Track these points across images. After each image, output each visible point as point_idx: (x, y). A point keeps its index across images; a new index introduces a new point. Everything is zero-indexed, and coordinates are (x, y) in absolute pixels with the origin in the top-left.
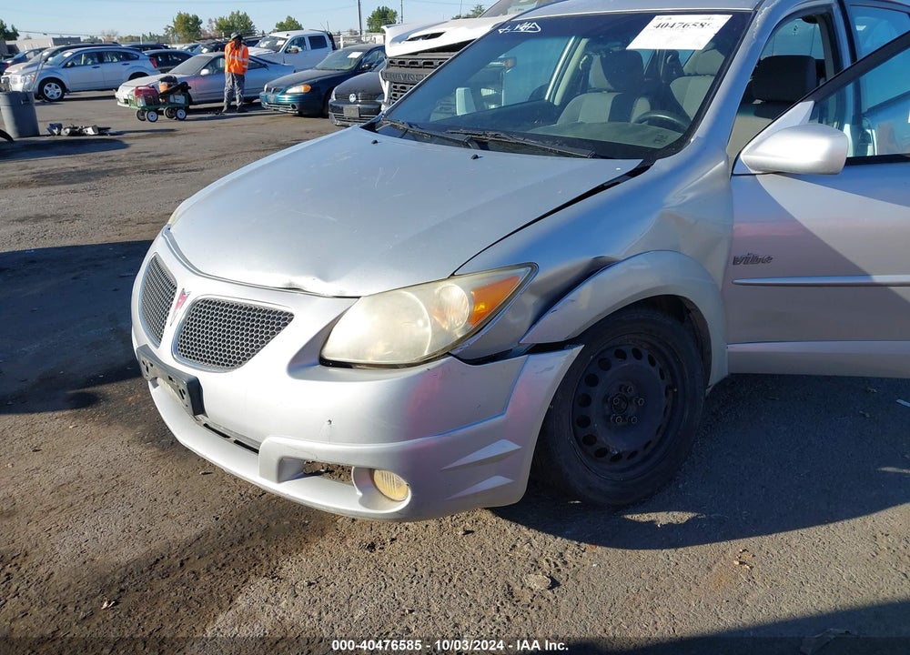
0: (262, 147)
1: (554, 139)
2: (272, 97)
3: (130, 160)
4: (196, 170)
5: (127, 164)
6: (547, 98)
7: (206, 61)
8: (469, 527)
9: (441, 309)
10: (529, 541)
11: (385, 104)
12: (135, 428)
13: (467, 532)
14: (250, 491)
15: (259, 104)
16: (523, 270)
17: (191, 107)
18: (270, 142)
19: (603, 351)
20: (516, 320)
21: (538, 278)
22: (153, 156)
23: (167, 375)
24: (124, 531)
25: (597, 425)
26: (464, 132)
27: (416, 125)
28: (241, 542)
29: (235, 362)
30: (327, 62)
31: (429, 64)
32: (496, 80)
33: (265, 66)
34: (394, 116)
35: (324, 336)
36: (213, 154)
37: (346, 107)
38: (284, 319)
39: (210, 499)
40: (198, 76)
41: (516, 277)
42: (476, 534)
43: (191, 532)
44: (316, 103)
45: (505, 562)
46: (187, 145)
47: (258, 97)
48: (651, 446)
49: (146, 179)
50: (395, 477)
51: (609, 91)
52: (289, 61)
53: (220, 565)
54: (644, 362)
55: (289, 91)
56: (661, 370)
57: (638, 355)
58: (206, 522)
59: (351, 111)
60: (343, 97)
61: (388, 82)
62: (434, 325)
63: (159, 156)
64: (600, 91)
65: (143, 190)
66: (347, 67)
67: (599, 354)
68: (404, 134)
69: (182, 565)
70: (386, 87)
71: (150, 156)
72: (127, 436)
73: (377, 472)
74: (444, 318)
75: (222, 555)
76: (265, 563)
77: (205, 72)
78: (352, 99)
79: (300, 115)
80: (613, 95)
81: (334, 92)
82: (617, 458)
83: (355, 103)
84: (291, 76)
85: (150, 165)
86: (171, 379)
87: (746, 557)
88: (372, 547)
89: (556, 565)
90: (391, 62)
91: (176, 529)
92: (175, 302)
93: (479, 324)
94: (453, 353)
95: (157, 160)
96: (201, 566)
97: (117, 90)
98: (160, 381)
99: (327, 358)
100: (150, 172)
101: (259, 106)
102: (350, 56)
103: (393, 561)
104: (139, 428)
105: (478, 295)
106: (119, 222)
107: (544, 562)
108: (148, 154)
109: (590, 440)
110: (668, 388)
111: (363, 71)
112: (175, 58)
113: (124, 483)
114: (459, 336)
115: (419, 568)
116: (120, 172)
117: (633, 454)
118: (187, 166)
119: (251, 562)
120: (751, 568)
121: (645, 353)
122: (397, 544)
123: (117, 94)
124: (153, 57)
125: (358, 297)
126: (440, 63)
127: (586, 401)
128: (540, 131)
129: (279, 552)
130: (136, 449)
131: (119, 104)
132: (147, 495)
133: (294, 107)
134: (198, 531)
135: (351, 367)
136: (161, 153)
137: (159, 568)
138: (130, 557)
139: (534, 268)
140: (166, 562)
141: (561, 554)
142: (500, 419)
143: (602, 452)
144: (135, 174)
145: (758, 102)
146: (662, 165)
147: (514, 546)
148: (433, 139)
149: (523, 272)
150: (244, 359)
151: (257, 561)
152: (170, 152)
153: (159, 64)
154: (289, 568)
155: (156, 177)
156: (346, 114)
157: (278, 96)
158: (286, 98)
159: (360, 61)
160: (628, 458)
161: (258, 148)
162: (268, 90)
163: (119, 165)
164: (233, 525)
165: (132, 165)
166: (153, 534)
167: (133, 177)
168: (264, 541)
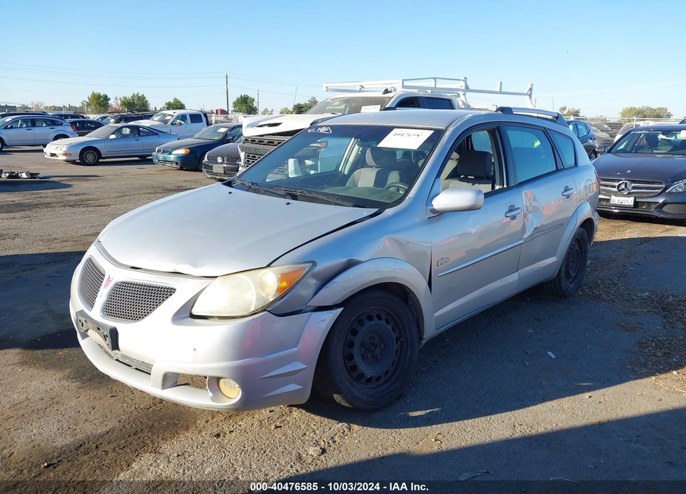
0: (153, 191)
1: (334, 195)
2: (161, 156)
3: (54, 197)
4: (105, 206)
5: (52, 200)
6: (340, 170)
7: (114, 129)
8: (278, 424)
9: (261, 285)
10: (314, 431)
11: (242, 166)
12: (64, 370)
13: (277, 427)
14: (142, 406)
15: (151, 160)
16: (309, 264)
17: (100, 160)
18: (158, 187)
19: (360, 315)
20: (304, 291)
21: (318, 268)
22: (72, 195)
23: (96, 326)
24: (59, 429)
25: (358, 359)
26: (284, 189)
27: (256, 184)
28: (135, 434)
29: (140, 317)
30: (201, 134)
31: (271, 143)
32: (314, 155)
33: (157, 134)
34: (243, 178)
35: (192, 302)
36: (116, 195)
37: (215, 166)
38: (170, 291)
39: (115, 411)
40: (107, 139)
41: (304, 268)
42: (283, 428)
43: (101, 430)
44: (193, 161)
45: (298, 442)
46: (97, 188)
47: (151, 156)
48: (389, 374)
49: (67, 210)
50: (233, 382)
51: (377, 167)
52: (175, 130)
53: (121, 447)
54: (383, 322)
55: (174, 152)
56: (393, 328)
57: (379, 318)
58: (112, 424)
59: (218, 168)
60: (213, 159)
61: (244, 153)
62: (258, 294)
63: (77, 195)
64: (372, 167)
65: (66, 219)
66: (217, 138)
67: (358, 317)
68: (249, 189)
69: (97, 447)
70: (242, 155)
71: (70, 195)
72: (59, 375)
73: (221, 380)
74: (263, 290)
75: (123, 442)
76: (151, 445)
77: (113, 137)
78: (220, 160)
79: (181, 169)
80: (377, 170)
81: (206, 156)
82: (369, 380)
83: (221, 163)
84: (175, 142)
85: (69, 201)
86: (99, 329)
87: (440, 437)
88: (218, 436)
89: (329, 443)
90: (246, 140)
91: (92, 427)
92: (103, 284)
93: (283, 294)
94: (268, 309)
95: (75, 198)
96: (109, 448)
97: (45, 146)
98: (90, 332)
99: (194, 314)
100: (70, 206)
101: (151, 162)
102: (219, 131)
103: (230, 443)
104: (67, 370)
105: (283, 277)
106: (48, 240)
107: (322, 442)
108: (68, 193)
109: (353, 368)
110: (397, 339)
111: (228, 141)
112: (89, 125)
113: (57, 403)
114: (271, 300)
115: (246, 446)
116: (47, 205)
117: (378, 378)
118: (97, 203)
119: (142, 445)
120: (441, 442)
121: (384, 317)
122: (233, 434)
123: (45, 150)
124: (73, 124)
125: (216, 277)
126: (279, 143)
127: (351, 345)
128: (327, 191)
129: (160, 439)
130: (66, 383)
131: (46, 156)
132: (73, 409)
133: (177, 163)
134: (107, 429)
135: (207, 319)
136: (78, 192)
137: (82, 449)
138: (63, 443)
139: (314, 264)
140: (87, 446)
141: (333, 438)
142: (294, 349)
143: (362, 375)
144: (59, 207)
145: (462, 176)
146: (389, 212)
147: (305, 434)
148: (265, 193)
149: (309, 265)
150: (145, 315)
151: (145, 445)
152: (85, 192)
153: (77, 129)
154: (166, 447)
155: (74, 210)
156: (214, 171)
157: (166, 155)
158: (172, 157)
159: (226, 135)
160: (376, 381)
161: (149, 191)
162: (159, 151)
163: (46, 200)
164: (130, 425)
165: (56, 200)
166: (78, 431)
167: (57, 209)
168: (150, 434)
